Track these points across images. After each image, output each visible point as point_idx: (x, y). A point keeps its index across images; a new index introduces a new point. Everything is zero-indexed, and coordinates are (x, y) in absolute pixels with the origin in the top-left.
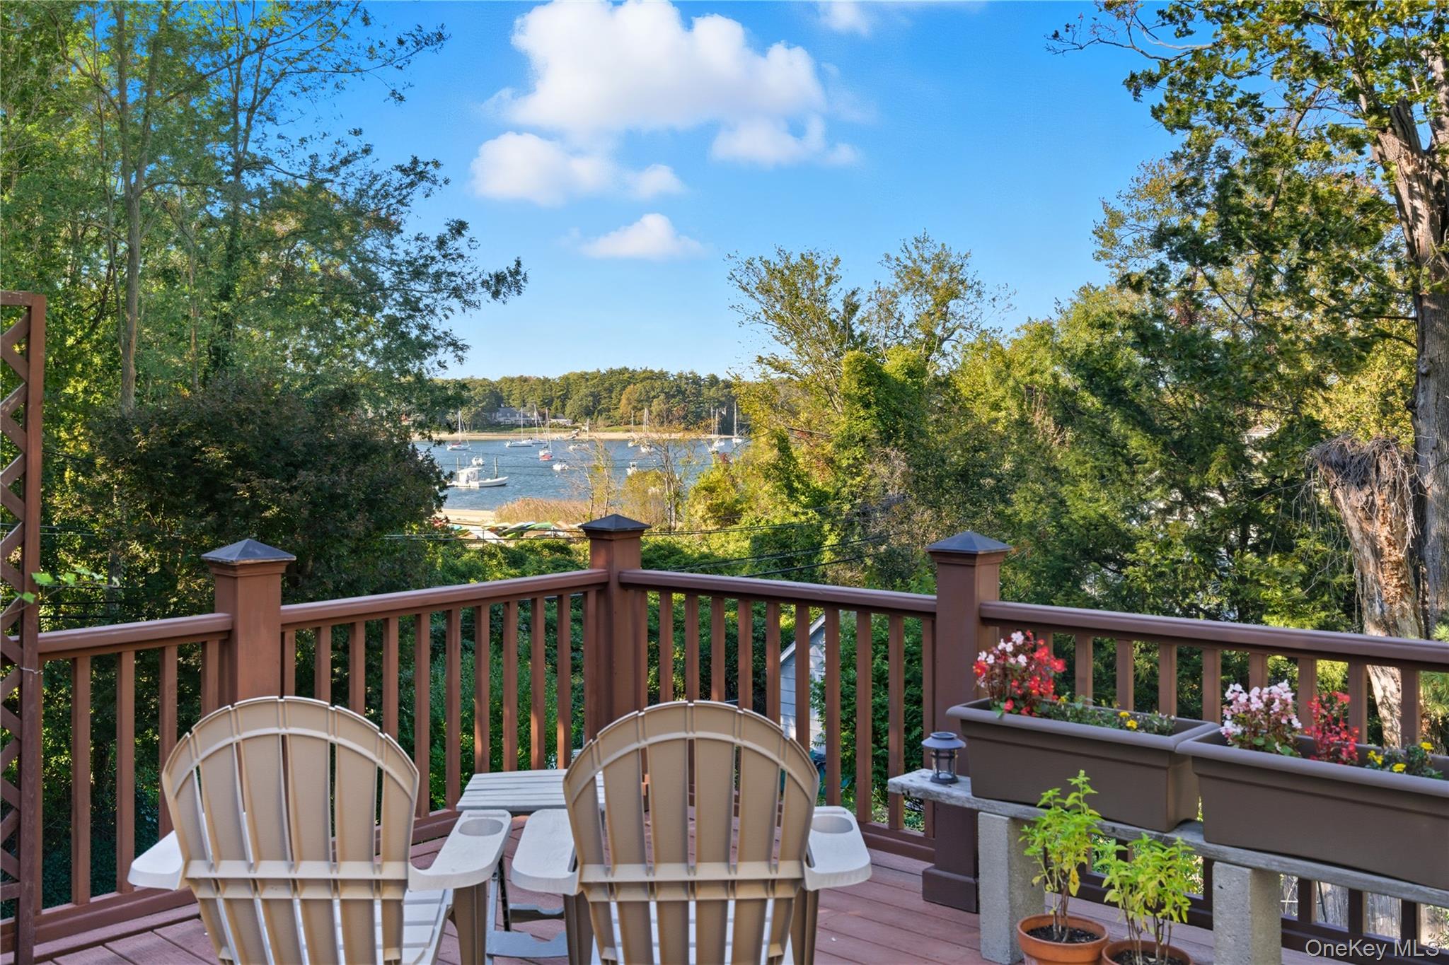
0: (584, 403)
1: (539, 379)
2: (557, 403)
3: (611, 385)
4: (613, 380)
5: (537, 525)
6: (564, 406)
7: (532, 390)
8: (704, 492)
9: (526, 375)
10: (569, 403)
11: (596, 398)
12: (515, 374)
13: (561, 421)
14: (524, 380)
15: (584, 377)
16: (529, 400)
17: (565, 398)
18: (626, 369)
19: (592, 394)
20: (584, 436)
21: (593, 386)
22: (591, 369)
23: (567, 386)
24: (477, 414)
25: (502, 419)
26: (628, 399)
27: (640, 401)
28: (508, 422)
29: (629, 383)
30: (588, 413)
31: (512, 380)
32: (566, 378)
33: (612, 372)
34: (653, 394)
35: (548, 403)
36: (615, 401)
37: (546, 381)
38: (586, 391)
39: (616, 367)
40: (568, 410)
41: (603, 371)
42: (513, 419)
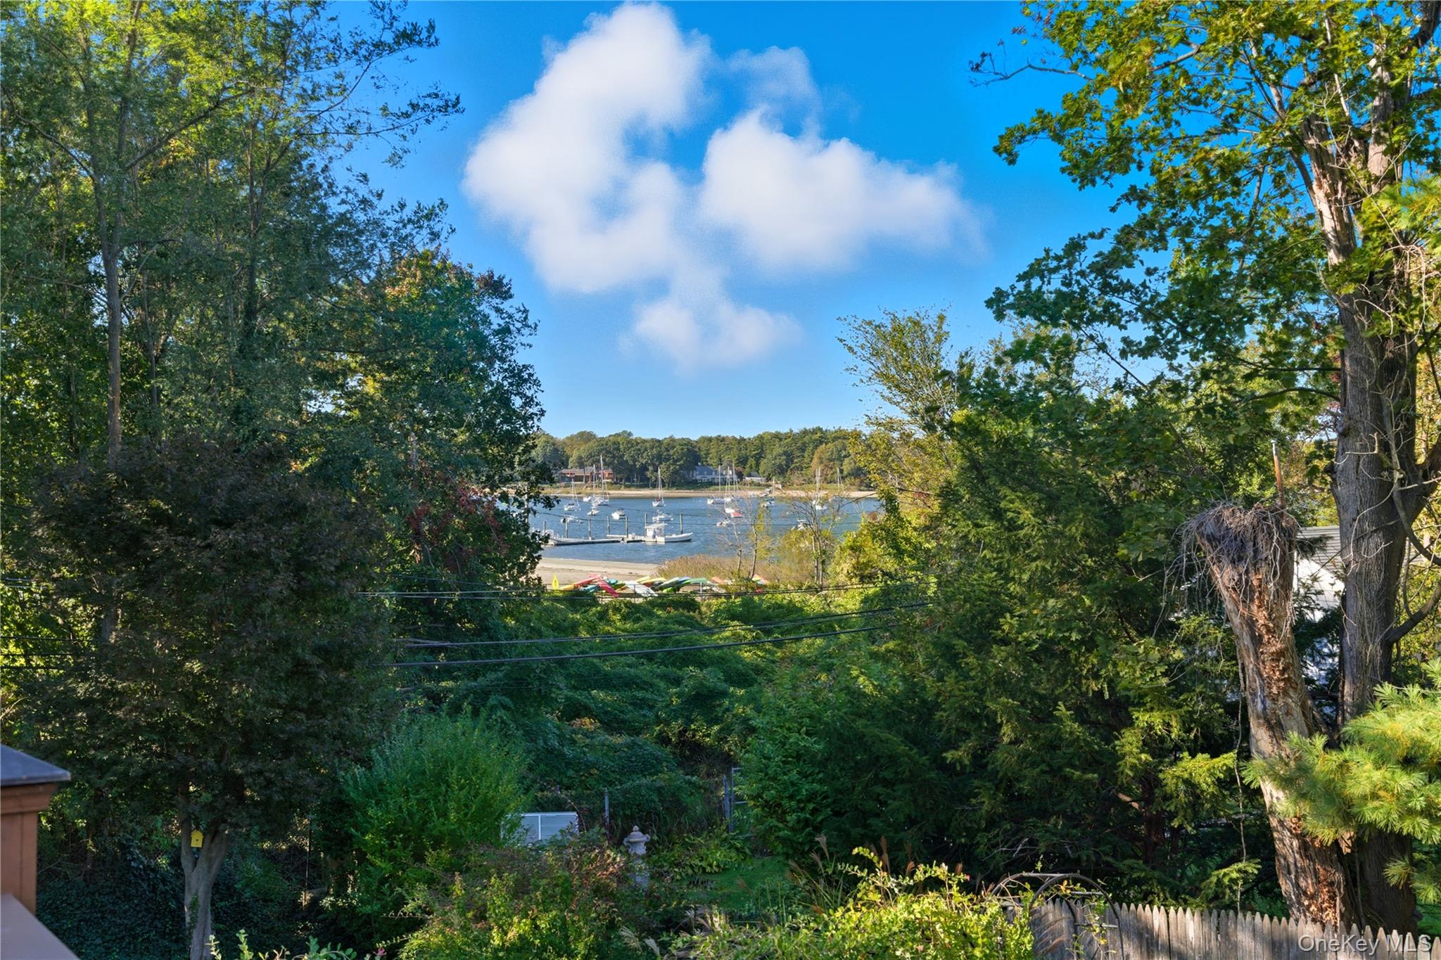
0: (778, 461)
1: (734, 438)
2: (752, 461)
3: (804, 444)
4: (807, 439)
5: (692, 581)
6: (758, 465)
7: (728, 449)
8: (849, 551)
9: (723, 435)
10: (763, 462)
11: (789, 457)
12: (713, 434)
13: (755, 479)
14: (721, 440)
15: (778, 437)
16: (726, 458)
17: (758, 458)
18: (820, 429)
19: (785, 453)
20: (776, 494)
21: (787, 445)
22: (784, 430)
23: (762, 445)
24: (675, 472)
25: (698, 477)
26: (820, 458)
27: (831, 460)
28: (705, 480)
29: (821, 443)
30: (782, 471)
31: (710, 440)
32: (761, 438)
33: (805, 432)
34: (844, 453)
35: (742, 461)
36: (806, 460)
37: (743, 440)
38: (780, 450)
39: (809, 427)
40: (761, 469)
41: (796, 431)
42: (710, 477)
